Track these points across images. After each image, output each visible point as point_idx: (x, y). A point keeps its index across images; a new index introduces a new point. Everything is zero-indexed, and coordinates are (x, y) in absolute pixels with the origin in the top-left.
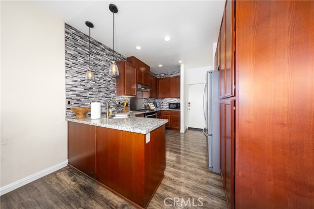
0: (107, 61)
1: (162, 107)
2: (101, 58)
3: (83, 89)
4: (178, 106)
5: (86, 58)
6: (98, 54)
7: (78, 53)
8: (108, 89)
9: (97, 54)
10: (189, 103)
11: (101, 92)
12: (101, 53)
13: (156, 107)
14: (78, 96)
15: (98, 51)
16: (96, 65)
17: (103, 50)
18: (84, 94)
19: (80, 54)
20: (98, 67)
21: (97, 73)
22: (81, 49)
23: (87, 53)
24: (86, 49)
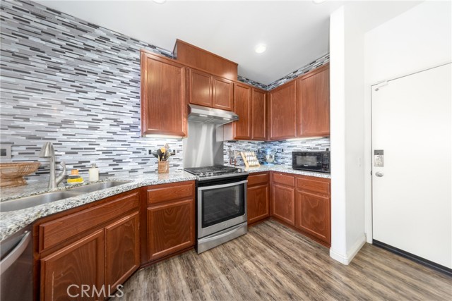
0: (113, 62)
1: (280, 161)
2: (96, 57)
3: (46, 125)
4: (322, 162)
5: (53, 60)
6: (88, 49)
7: (32, 49)
8: (117, 123)
9: (85, 49)
10: (379, 153)
11: (96, 128)
12: (97, 45)
13: (263, 161)
14: (30, 137)
15: (89, 43)
16: (80, 72)
17: (103, 39)
18: (49, 134)
19: (38, 50)
20: (89, 75)
21: (85, 89)
22: (39, 41)
23: (58, 48)
24: (53, 40)
